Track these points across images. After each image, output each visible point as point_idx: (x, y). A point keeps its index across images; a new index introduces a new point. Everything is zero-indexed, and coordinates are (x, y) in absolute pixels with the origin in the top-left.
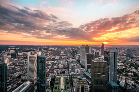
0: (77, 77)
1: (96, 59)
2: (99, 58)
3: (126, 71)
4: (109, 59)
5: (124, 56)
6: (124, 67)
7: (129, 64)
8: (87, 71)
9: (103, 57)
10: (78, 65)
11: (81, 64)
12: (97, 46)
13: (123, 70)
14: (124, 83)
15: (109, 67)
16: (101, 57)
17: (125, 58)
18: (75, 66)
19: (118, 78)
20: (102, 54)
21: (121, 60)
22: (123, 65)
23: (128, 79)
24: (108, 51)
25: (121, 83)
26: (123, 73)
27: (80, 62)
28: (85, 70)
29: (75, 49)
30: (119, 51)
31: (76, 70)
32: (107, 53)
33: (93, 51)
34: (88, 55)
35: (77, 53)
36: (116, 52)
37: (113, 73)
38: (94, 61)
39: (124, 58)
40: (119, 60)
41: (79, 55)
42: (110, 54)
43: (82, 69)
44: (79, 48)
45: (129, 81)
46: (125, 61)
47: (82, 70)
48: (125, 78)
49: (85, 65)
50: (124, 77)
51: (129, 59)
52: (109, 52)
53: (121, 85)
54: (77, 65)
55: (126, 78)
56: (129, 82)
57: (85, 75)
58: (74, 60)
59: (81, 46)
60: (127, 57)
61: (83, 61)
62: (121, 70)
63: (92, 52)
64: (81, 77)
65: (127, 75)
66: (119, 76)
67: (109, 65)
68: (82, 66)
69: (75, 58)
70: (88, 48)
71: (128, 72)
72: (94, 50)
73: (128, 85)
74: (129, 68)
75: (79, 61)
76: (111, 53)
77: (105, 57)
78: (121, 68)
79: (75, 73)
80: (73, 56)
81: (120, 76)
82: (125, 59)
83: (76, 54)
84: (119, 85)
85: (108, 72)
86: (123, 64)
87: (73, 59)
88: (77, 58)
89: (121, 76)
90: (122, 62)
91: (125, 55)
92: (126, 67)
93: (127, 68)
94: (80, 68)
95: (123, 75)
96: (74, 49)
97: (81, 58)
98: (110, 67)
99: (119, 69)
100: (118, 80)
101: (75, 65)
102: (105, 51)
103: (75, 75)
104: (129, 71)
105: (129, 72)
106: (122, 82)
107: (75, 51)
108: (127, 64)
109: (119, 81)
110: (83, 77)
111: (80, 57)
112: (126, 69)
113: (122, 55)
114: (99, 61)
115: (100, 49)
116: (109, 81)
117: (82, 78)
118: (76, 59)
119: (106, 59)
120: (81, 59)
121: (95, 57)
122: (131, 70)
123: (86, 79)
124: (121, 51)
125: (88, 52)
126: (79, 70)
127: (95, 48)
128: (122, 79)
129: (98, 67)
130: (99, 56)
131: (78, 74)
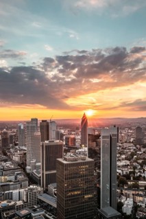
0: (17, 212)
1: (69, 155)
2: (75, 153)
3: (134, 178)
4: (100, 154)
5: (130, 142)
6: (130, 168)
7: (140, 161)
8: (47, 190)
9: (85, 149)
10: (20, 177)
11: (28, 175)
12: (72, 122)
13: (128, 177)
14: (132, 206)
15: (99, 173)
16: (80, 150)
17: (132, 148)
18: (10, 181)
19: (120, 197)
20: (83, 142)
21: (124, 154)
22: (128, 165)
23: (138, 195)
24: (97, 133)
25: (125, 206)
26: (129, 183)
27: (24, 169)
28: (39, 189)
29: (10, 133)
30: (121, 133)
31: (15, 192)
32: (95, 138)
33: (60, 136)
34: (48, 147)
35: (16, 145)
36: (114, 135)
37: (108, 185)
38: (65, 162)
39: (130, 149)
40: (120, 153)
41: (21, 148)
42: (101, 139)
43: (31, 187)
44: (22, 128)
45: (141, 199)
46: (132, 155)
47: (31, 190)
48: (133, 195)
49: (39, 176)
50: (131, 193)
51: (140, 150)
52: (98, 136)
53: (124, 211)
54: (16, 178)
55: (134, 192)
56: (140, 201)
57: (40, 202)
58: (8, 164)
59: (28, 122)
60: (135, 146)
61: (36, 164)
62: (124, 176)
63: (58, 139)
64: (31, 211)
65: (136, 187)
66: (122, 191)
67: (99, 168)
68: (32, 180)
69: (11, 160)
70: (48, 126)
71: (139, 178)
72: (62, 131)
73: (139, 209)
74: (140, 169)
75: (22, 166)
76: (104, 137)
77: (89, 149)
78: (124, 173)
79: (13, 203)
80: (5, 154)
81: (124, 192)
82: (132, 151)
83: (12, 147)
84: (121, 212)
85: (98, 185)
86: (128, 162)
87: (6, 161)
88: (16, 158)
89: (126, 189)
90: (126, 159)
91: (132, 140)
92: (135, 168)
93: (137, 171)
94: (25, 187)
95: (130, 188)
96: (5, 133)
97: (28, 156)
98: (101, 172)
99: (120, 174)
100: (119, 200)
101: (12, 178)
102: (89, 135)
103: (12, 208)
104: (140, 176)
105: (140, 180)
106: (128, 204)
107: (11, 136)
108: (136, 161)
109: (120, 202)
110: (35, 211)
111: (25, 154)
112: (134, 173)
113: (126, 142)
114: (76, 160)
115: (77, 129)
116: (100, 208)
117: (33, 215)
118: (14, 162)
119: (93, 153)
120: (27, 160)
121: (67, 151)
122: (143, 175)
123: (43, 213)
124: (123, 133)
125: (48, 139)
126: (25, 193)
127: (65, 127)
128: (127, 196)
129: (75, 175)
130: (77, 148)
131: (20, 203)
